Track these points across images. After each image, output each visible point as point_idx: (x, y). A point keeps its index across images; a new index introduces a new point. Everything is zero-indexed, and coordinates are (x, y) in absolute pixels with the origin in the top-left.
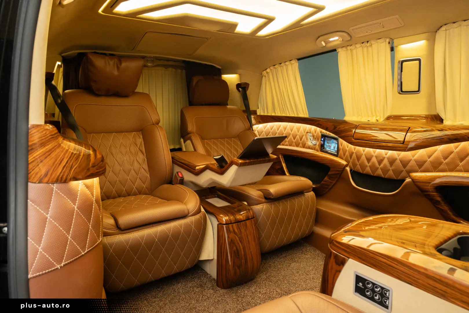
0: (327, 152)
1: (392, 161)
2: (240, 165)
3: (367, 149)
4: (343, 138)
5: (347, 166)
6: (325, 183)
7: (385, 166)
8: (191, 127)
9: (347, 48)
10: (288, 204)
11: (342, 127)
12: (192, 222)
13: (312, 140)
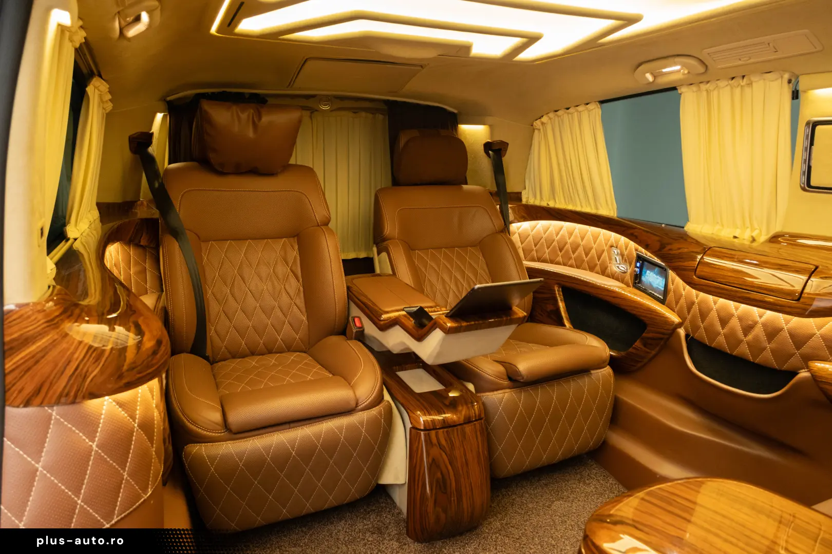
0: (644, 291)
1: (772, 332)
2: (448, 331)
3: (722, 301)
4: (676, 270)
5: (680, 325)
6: (634, 351)
7: (756, 339)
8: (390, 228)
9: (699, 87)
10: (554, 392)
11: (676, 248)
12: (362, 423)
13: (620, 261)
